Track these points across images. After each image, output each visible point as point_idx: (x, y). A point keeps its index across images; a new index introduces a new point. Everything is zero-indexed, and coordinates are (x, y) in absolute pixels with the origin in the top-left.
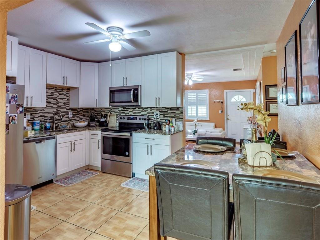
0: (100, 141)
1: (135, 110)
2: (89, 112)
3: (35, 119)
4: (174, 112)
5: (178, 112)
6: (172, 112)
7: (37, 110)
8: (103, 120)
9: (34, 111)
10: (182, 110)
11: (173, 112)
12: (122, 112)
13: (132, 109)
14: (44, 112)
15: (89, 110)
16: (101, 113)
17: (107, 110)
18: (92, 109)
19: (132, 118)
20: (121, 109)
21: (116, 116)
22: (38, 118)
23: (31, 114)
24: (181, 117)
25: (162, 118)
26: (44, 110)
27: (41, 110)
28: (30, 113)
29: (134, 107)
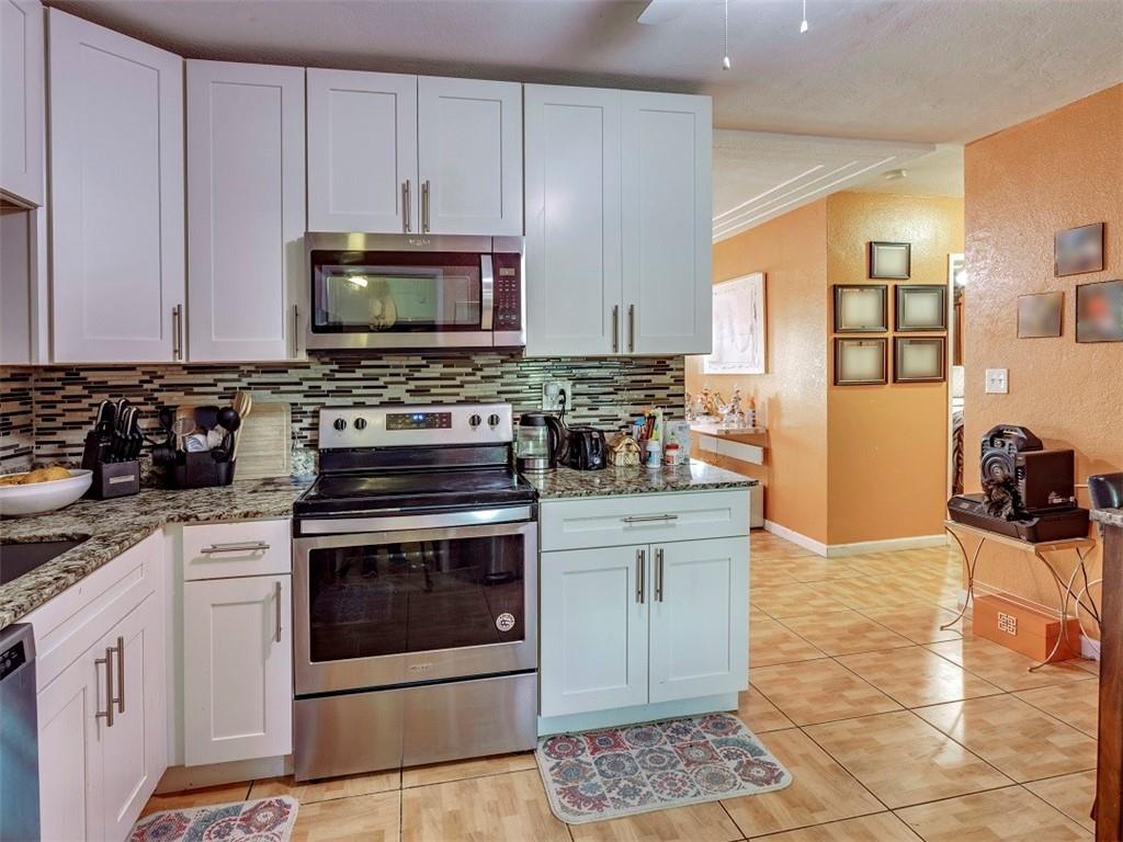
0: (286, 582)
1: (424, 373)
2: (36, 395)
4: (645, 377)
5: (666, 379)
6: (634, 378)
8: (199, 443)
10: (683, 369)
11: (639, 378)
12: (326, 386)
13: (407, 371)
15: (31, 383)
16: (149, 399)
17: (209, 378)
18: (62, 375)
19: (414, 422)
20: (326, 369)
21: (286, 418)
24: (676, 401)
25: (584, 411)
29: (417, 360)
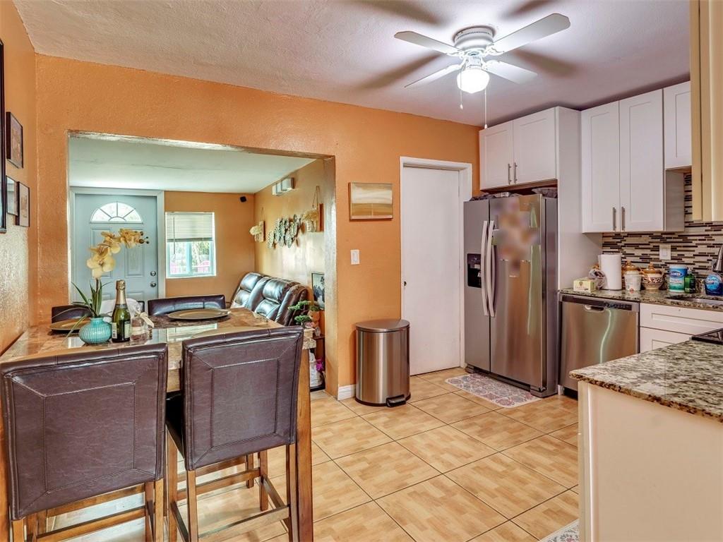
3: (683, 259)
7: (689, 238)
9: (681, 240)
14: (712, 242)
22: (693, 260)
23: (673, 249)
26: (714, 237)
27: (703, 238)
28: (669, 246)
